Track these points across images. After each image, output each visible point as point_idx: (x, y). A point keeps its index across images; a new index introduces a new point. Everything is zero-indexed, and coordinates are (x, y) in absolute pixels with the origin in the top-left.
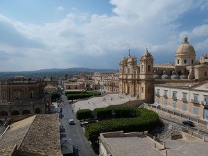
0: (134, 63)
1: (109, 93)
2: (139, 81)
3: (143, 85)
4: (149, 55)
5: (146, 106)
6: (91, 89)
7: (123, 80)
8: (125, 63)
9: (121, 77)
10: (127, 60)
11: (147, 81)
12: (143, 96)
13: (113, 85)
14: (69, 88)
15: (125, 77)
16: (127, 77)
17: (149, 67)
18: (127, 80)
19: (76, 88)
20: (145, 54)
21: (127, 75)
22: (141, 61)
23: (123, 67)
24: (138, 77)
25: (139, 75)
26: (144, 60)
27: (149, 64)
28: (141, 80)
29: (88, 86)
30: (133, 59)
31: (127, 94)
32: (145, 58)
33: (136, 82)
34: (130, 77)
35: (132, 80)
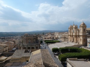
0: (76, 28)
1: (63, 41)
2: (79, 36)
3: (81, 38)
4: (84, 24)
5: (83, 47)
6: (54, 39)
7: (70, 35)
8: (71, 28)
9: (69, 34)
10: (72, 27)
11: (83, 36)
12: (81, 43)
13: (65, 38)
14: (45, 39)
15: (71, 34)
16: (72, 34)
17: (84, 29)
18: (72, 35)
19: (48, 39)
20: (82, 23)
21: (72, 33)
22: (80, 27)
23: (71, 29)
24: (79, 34)
25: (79, 33)
26: (82, 27)
27: (84, 28)
28: (80, 36)
29: (53, 38)
30: (76, 26)
31: (72, 42)
32: (82, 26)
33: (77, 36)
34: (74, 34)
35: (75, 35)
